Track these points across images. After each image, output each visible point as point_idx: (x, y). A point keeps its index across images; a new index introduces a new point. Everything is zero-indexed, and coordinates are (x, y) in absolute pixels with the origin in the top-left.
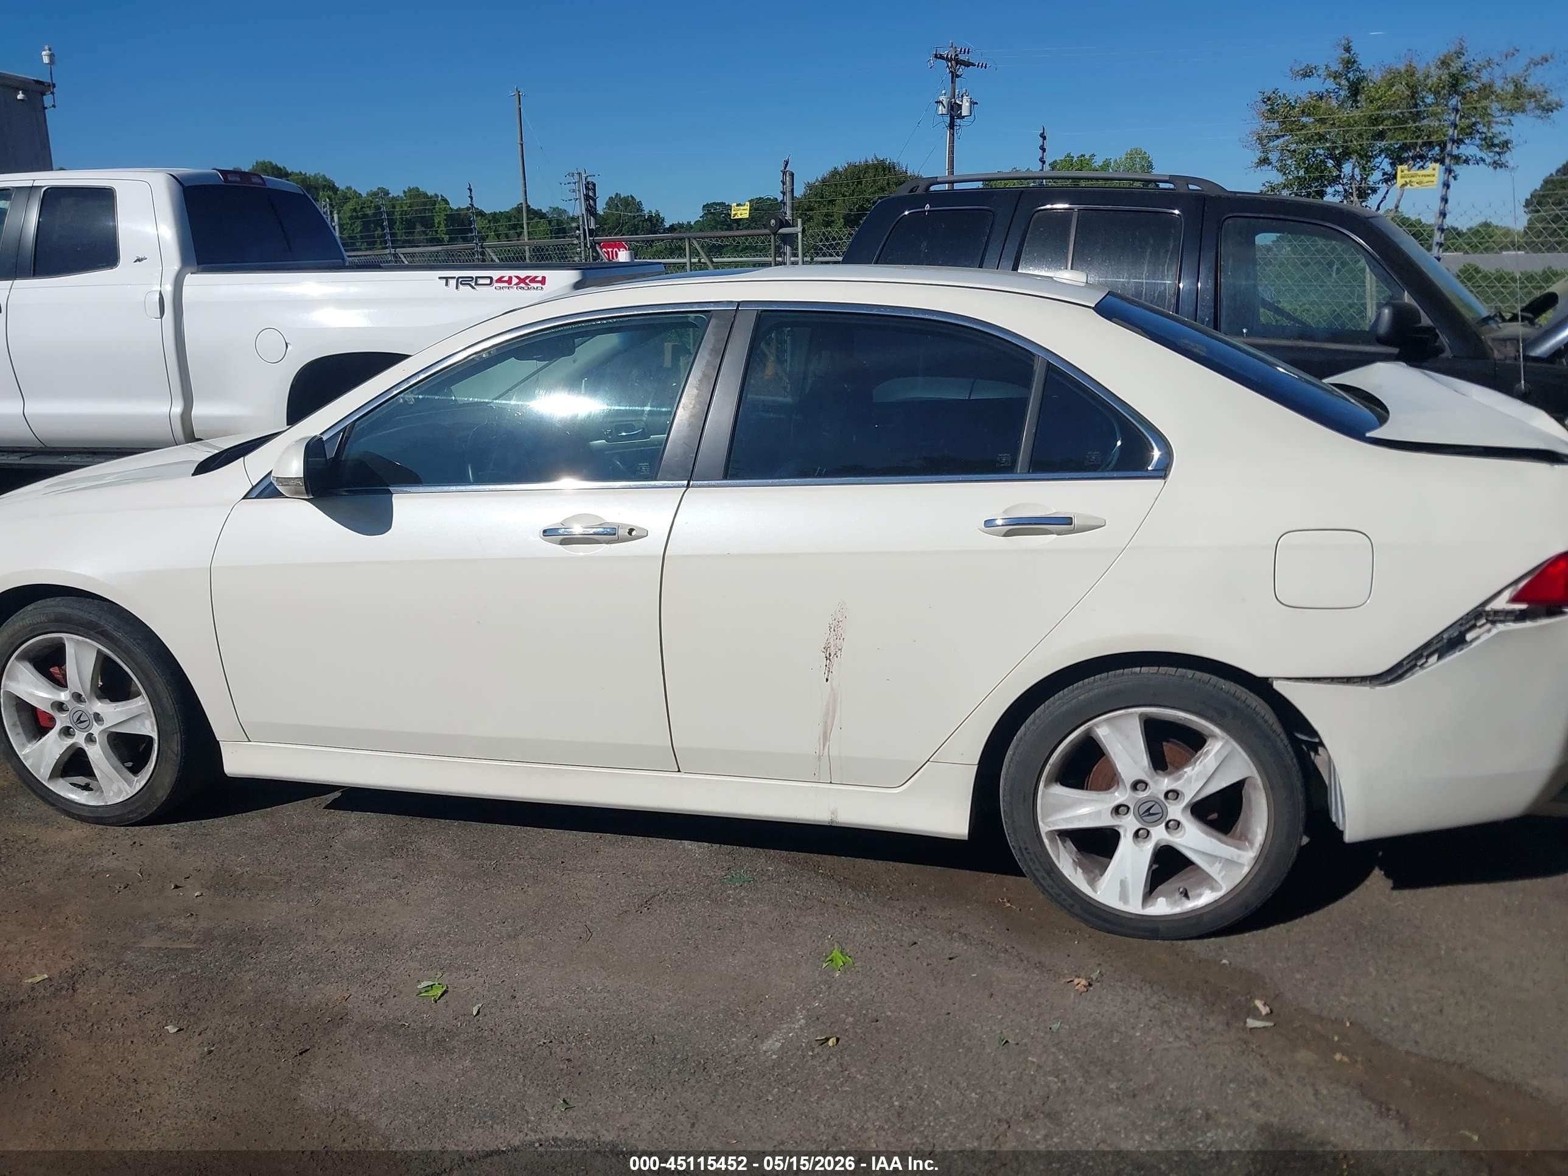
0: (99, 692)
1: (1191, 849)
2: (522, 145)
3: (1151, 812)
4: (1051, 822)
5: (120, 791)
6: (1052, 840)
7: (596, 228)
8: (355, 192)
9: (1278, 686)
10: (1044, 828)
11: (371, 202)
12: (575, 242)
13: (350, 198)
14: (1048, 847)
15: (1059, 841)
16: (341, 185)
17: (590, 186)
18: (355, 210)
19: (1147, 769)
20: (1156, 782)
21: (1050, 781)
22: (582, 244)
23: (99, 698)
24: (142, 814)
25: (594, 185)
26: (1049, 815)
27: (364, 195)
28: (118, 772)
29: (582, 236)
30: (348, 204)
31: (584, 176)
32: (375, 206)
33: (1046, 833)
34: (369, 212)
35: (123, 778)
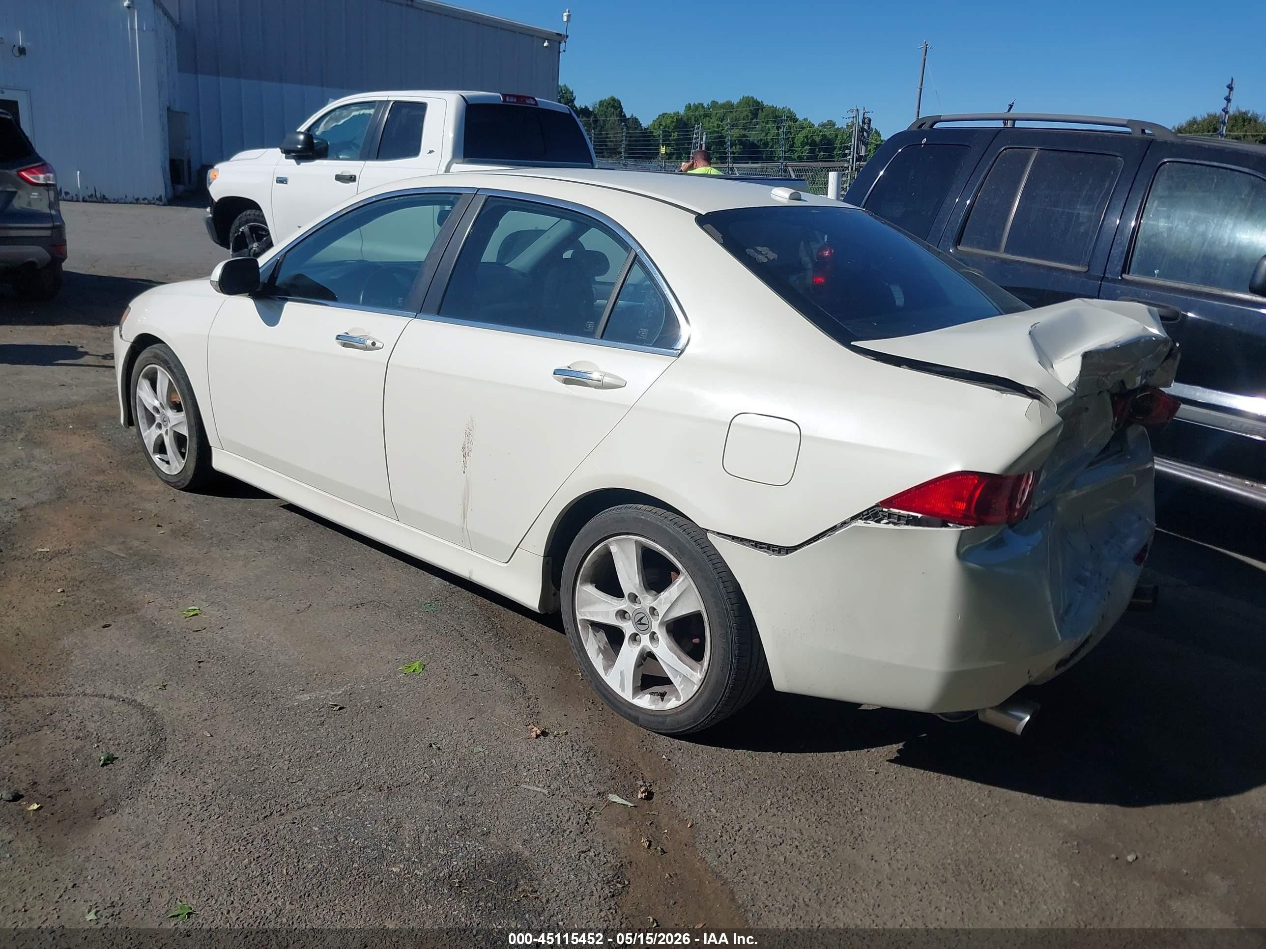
0: (172, 405)
1: (664, 662)
2: (921, 89)
3: (642, 622)
4: (583, 613)
5: (176, 468)
6: (583, 626)
7: (865, 155)
8: (810, 122)
9: (710, 536)
10: (579, 617)
11: (820, 132)
12: (845, 165)
13: (804, 128)
14: (580, 631)
15: (590, 630)
16: (800, 117)
17: (866, 121)
18: (807, 137)
19: (638, 586)
20: (644, 598)
21: (585, 581)
22: (850, 167)
23: (171, 408)
24: (183, 484)
25: (870, 120)
26: (582, 607)
27: (816, 125)
28: (175, 455)
29: (851, 160)
30: (803, 131)
31: (861, 112)
32: (822, 135)
33: (580, 620)
34: (817, 139)
35: (177, 460)
